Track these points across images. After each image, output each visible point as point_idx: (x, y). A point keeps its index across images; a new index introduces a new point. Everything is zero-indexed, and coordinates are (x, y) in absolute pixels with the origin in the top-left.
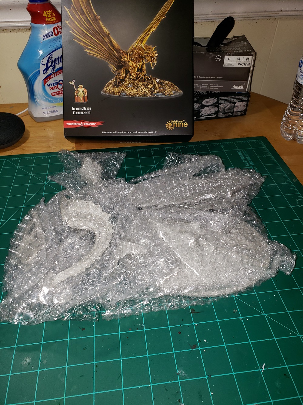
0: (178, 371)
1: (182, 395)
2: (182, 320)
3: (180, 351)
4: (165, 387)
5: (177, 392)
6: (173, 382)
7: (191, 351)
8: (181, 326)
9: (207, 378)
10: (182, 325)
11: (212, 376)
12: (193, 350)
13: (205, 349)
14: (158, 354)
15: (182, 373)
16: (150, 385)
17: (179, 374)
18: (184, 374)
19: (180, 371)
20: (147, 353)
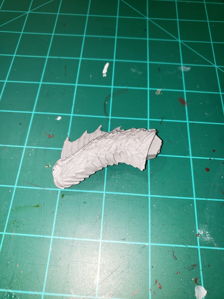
0: (198, 231)
1: (201, 272)
2: (214, 151)
3: (205, 199)
4: (173, 252)
5: (194, 266)
6: (189, 246)
8: (210, 159)
10: (212, 158)
14: (168, 197)
15: (205, 234)
16: (148, 244)
17: (199, 236)
18: (208, 238)
19: (201, 231)
20: (148, 192)
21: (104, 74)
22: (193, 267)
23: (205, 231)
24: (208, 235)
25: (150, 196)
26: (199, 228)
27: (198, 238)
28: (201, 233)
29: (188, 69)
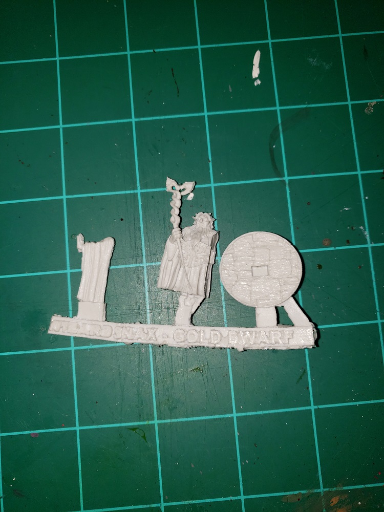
21: (256, 79)
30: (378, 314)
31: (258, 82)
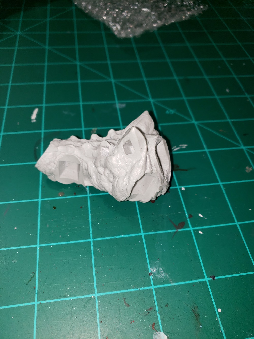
0: (150, 269)
1: (158, 315)
3: (154, 233)
4: (125, 299)
5: (149, 309)
6: (142, 289)
7: (176, 232)
9: (209, 281)
11: (216, 278)
12: (179, 230)
13: (202, 230)
14: (113, 237)
15: (158, 272)
16: (94, 295)
17: (152, 274)
18: (162, 275)
19: (154, 269)
20: (90, 236)
21: (33, 120)
22: (149, 311)
23: (158, 268)
24: (162, 272)
25: (93, 240)
26: (151, 266)
27: (151, 277)
28: (154, 270)
29: (124, 105)
30: (91, 235)
31: (35, 121)
